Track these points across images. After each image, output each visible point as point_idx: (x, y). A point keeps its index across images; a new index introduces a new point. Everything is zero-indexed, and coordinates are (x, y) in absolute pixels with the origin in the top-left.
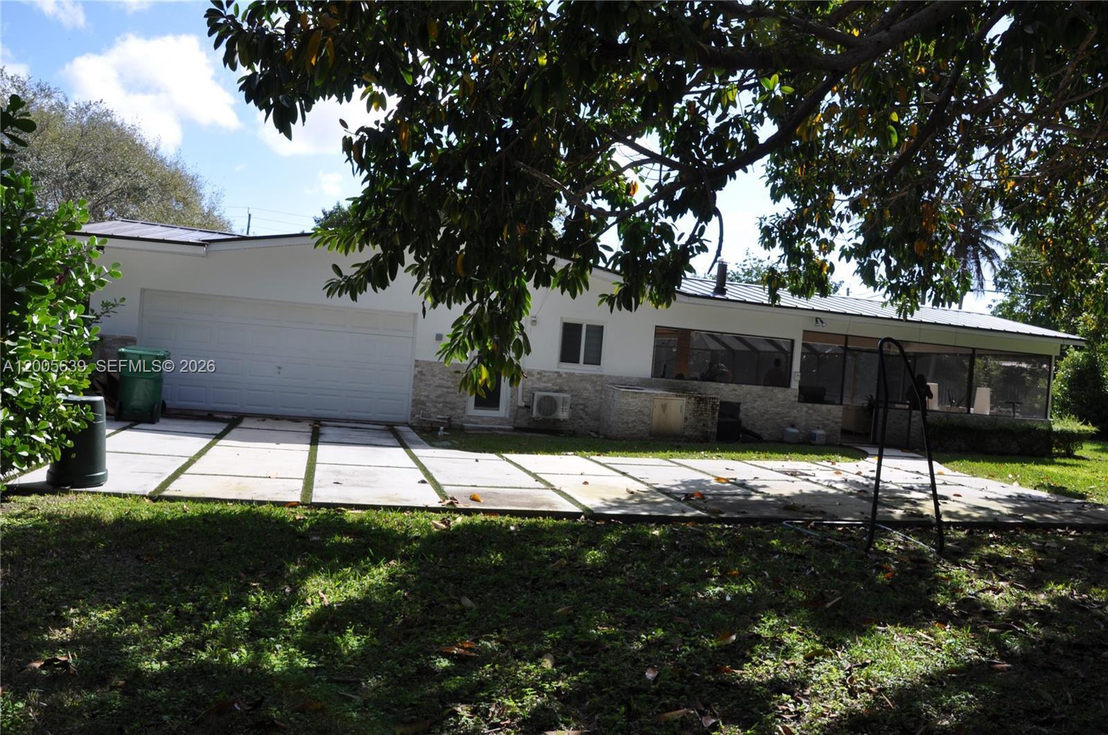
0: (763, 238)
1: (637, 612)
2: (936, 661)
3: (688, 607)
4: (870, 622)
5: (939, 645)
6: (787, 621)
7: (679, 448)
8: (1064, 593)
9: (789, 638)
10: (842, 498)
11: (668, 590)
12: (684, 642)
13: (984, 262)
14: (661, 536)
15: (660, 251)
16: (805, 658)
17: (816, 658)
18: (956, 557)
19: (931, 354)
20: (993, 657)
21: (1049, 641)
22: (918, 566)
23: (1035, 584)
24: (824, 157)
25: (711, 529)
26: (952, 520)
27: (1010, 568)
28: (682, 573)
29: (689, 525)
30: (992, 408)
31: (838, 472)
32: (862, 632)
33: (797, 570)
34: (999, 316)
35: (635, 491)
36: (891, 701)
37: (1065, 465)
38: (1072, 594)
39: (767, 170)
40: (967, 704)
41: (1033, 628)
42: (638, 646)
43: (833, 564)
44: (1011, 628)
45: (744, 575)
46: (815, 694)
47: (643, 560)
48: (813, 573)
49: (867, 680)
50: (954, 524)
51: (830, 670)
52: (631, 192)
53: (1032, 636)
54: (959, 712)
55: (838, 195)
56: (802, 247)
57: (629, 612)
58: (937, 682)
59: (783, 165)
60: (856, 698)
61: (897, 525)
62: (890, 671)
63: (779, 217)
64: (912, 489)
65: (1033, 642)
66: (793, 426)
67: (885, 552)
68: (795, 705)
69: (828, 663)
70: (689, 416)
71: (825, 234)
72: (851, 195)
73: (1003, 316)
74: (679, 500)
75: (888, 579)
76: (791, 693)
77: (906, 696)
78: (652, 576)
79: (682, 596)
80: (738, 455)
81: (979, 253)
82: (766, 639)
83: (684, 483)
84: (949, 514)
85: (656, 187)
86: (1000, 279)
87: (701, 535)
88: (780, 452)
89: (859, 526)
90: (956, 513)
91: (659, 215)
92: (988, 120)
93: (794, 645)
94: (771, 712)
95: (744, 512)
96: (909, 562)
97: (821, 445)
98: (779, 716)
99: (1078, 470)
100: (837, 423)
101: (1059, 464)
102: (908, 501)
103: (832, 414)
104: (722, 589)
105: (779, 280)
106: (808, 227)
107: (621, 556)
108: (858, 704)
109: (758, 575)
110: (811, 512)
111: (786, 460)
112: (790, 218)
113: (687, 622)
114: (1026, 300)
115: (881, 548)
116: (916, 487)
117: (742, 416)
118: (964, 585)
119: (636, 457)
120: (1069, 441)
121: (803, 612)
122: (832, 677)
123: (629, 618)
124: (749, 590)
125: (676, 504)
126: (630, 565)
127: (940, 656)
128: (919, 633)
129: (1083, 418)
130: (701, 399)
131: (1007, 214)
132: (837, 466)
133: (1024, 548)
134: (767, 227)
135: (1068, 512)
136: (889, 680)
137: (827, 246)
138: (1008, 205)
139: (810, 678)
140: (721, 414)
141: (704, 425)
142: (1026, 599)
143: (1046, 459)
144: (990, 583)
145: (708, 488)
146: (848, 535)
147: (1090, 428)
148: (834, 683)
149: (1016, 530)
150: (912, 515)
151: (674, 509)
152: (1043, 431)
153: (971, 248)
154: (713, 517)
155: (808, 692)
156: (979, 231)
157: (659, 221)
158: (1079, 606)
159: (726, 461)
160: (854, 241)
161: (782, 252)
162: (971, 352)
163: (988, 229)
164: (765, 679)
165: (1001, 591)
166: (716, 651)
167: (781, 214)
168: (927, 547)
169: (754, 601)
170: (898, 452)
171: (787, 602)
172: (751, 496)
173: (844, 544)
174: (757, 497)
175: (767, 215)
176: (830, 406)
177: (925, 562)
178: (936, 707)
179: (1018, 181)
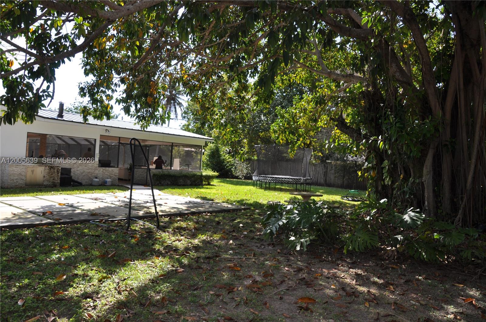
0: (80, 92)
1: (14, 273)
2: (155, 273)
3: (42, 266)
4: (127, 260)
5: (156, 266)
6: (91, 266)
7: (41, 191)
8: (204, 238)
9: (91, 273)
10: (117, 209)
11: (32, 260)
12: (39, 283)
13: (177, 107)
14: (29, 234)
15: (27, 96)
16: (98, 281)
17: (103, 280)
18: (164, 229)
19: (157, 145)
20: (177, 267)
21: (198, 258)
22: (149, 233)
23: (194, 236)
24: (109, 57)
25: (55, 228)
26: (163, 214)
27: (185, 231)
28: (40, 250)
29: (44, 227)
30: (180, 167)
31: (116, 197)
32: (124, 265)
33: (96, 242)
34: (183, 130)
35: (16, 213)
36: (136, 293)
37: (207, 188)
38: (207, 238)
39: (83, 61)
40: (167, 288)
41: (193, 254)
42: (14, 289)
43: (112, 238)
44: (185, 255)
45: (71, 248)
46: (103, 296)
47: (19, 247)
48: (103, 243)
49: (126, 285)
50: (164, 215)
51: (110, 284)
52: (10, 65)
53: (192, 257)
54: (164, 292)
55: (115, 75)
56: (99, 97)
57: (10, 273)
58: (154, 281)
59: (90, 59)
60: (121, 294)
61: (140, 218)
62: (136, 280)
63: (88, 83)
64: (147, 202)
65: (192, 259)
66: (96, 178)
67: (135, 230)
68: (93, 302)
69: (109, 281)
70: (46, 176)
71: (109, 92)
72: (121, 76)
73: (185, 130)
74: (40, 215)
75: (136, 241)
76: (92, 298)
77: (142, 290)
78: (24, 254)
79: (39, 261)
80: (70, 192)
81: (176, 104)
82: (80, 275)
83: (42, 208)
84: (162, 211)
85: (23, 64)
86: (184, 115)
87: (50, 231)
88: (90, 190)
89: (124, 220)
90: (165, 210)
91: (26, 78)
92: (178, 50)
93: (94, 276)
94: (82, 308)
95: (72, 219)
96: (145, 233)
97: (109, 186)
98: (86, 309)
99: (212, 190)
100: (116, 176)
101: (205, 188)
102: (145, 207)
103: (114, 172)
104: (59, 255)
105: (88, 112)
106: (101, 88)
107: (7, 246)
108: (122, 297)
109: (77, 246)
110: (103, 216)
111: (93, 193)
112: (93, 84)
113: (41, 273)
114: (193, 123)
115: (134, 228)
116: (149, 201)
117: (72, 174)
118: (166, 240)
119: (18, 196)
120: (209, 178)
121: (98, 260)
122: (110, 287)
123: (10, 276)
124: (73, 254)
125: (38, 218)
126: (12, 250)
127: (157, 270)
128: (149, 262)
129: (214, 170)
130: (52, 167)
131: (185, 88)
132: (116, 194)
133: (191, 222)
134: (82, 87)
135: (207, 206)
136: (135, 284)
137: (110, 98)
138: (185, 85)
139: (100, 289)
140: (62, 174)
141: (53, 179)
142: (190, 242)
143: (201, 187)
144: (177, 238)
145: (54, 208)
146: (119, 224)
147: (216, 174)
148: (112, 290)
149: (188, 215)
150: (147, 213)
151: (37, 220)
152: (199, 175)
153: (172, 102)
154: (56, 222)
155: (99, 296)
156: (176, 95)
157: (26, 81)
158: (210, 242)
159: (65, 195)
160: (122, 96)
161: (89, 99)
162: (171, 144)
163: (179, 94)
164: (79, 294)
165: (181, 240)
166: (56, 285)
167: (89, 82)
168: (153, 226)
169: (75, 259)
170: (143, 187)
171: (91, 257)
172: (75, 210)
173: (117, 228)
174: (78, 211)
175: (82, 82)
176: (113, 168)
177: (152, 232)
178: (154, 292)
179: (189, 75)
